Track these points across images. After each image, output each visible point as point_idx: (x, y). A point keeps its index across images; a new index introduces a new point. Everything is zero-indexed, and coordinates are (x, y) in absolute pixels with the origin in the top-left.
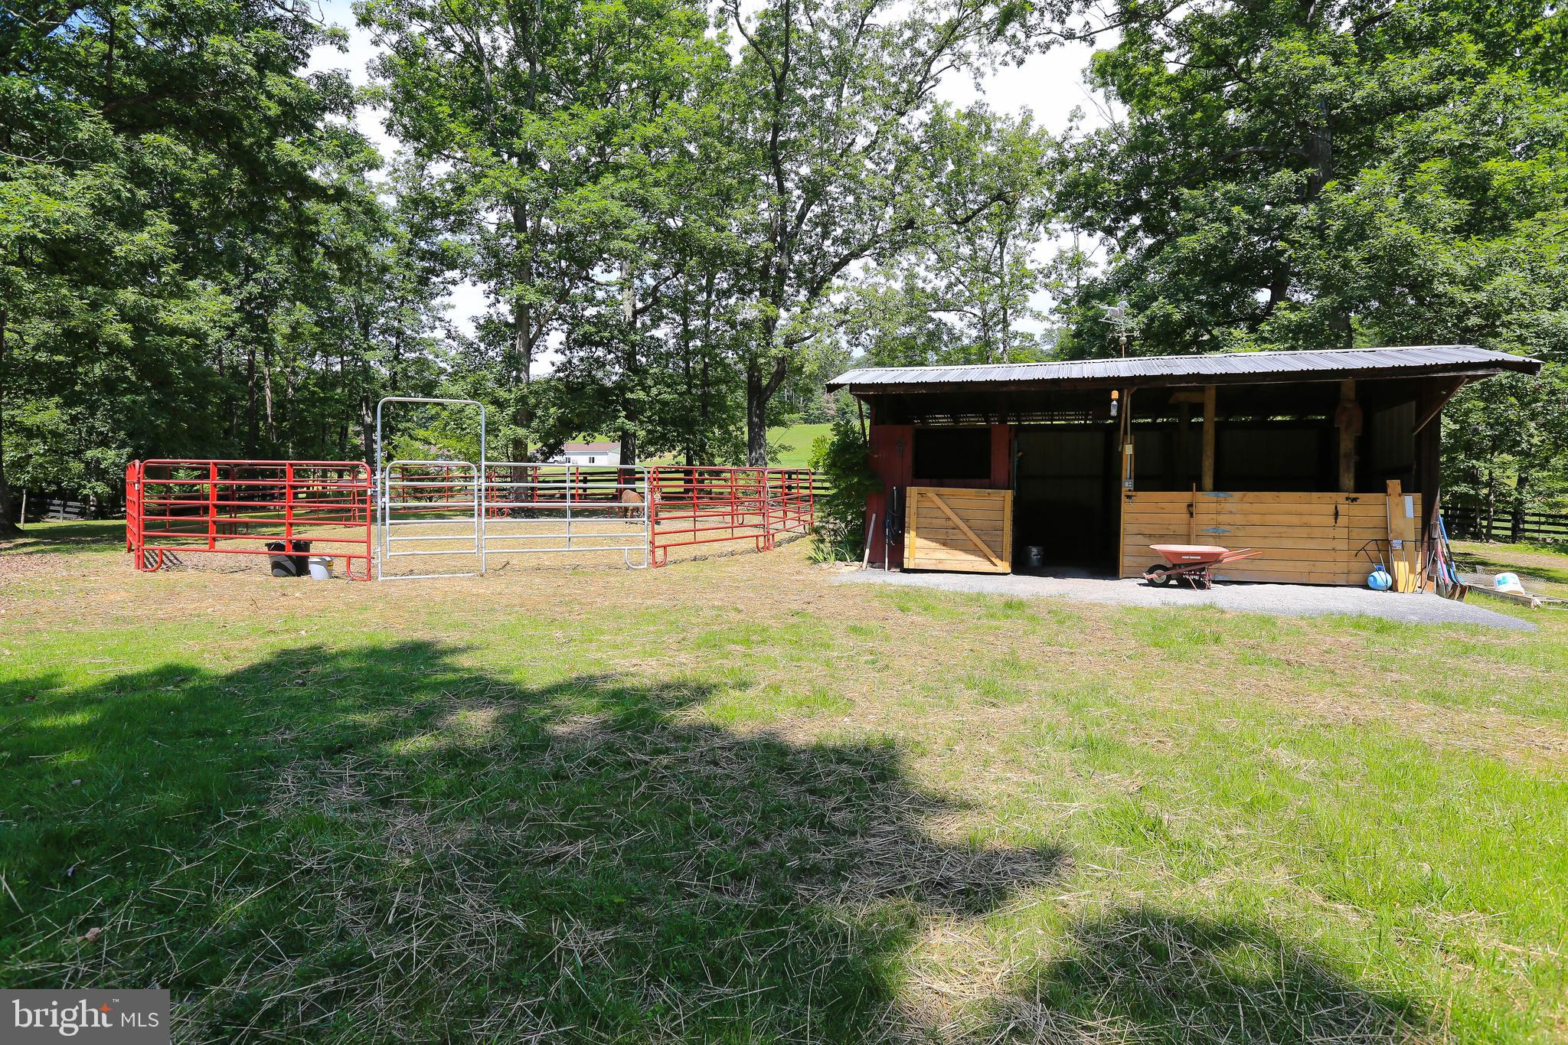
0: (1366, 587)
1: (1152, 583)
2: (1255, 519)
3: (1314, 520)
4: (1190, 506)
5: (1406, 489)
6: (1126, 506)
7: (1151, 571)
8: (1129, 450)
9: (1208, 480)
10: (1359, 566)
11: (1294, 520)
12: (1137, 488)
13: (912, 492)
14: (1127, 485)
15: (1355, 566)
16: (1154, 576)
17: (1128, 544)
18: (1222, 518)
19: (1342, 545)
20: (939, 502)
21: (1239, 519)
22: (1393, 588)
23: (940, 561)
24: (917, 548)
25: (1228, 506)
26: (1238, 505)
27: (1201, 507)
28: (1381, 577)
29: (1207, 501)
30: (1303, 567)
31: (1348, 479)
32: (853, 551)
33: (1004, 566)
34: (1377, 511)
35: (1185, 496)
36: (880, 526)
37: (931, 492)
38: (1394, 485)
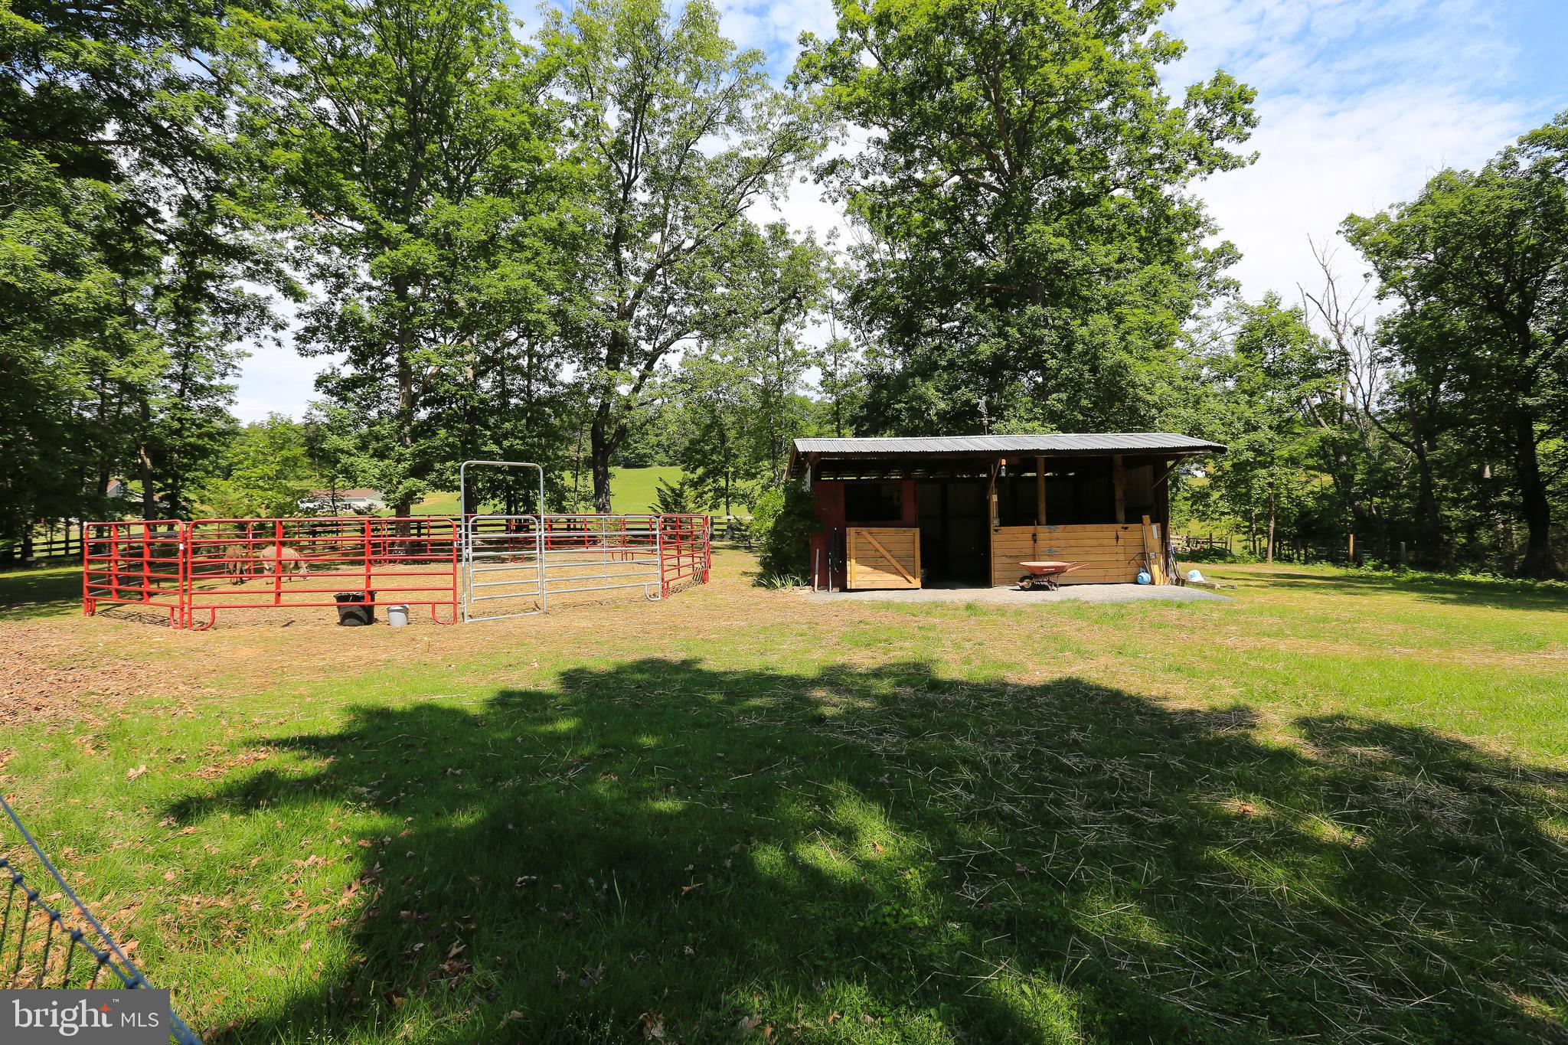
0: (1136, 583)
1: (1023, 589)
2: (1072, 542)
3: (1106, 542)
4: (1034, 535)
5: (1153, 521)
6: (995, 538)
7: (1022, 580)
8: (995, 498)
9: (1043, 518)
10: (1132, 570)
11: (1093, 542)
12: (1001, 525)
13: (851, 532)
14: (995, 522)
15: (1129, 570)
16: (1024, 584)
17: (998, 564)
18: (1053, 543)
19: (1121, 557)
20: (870, 538)
21: (1063, 543)
22: (1152, 583)
23: (873, 582)
24: (857, 573)
25: (1056, 535)
26: (1062, 534)
27: (1040, 536)
28: (1146, 576)
29: (1043, 531)
30: (1101, 572)
31: (1121, 516)
32: (804, 578)
33: (917, 583)
34: (1138, 535)
35: (1031, 528)
36: (824, 558)
37: (864, 531)
38: (1146, 518)
